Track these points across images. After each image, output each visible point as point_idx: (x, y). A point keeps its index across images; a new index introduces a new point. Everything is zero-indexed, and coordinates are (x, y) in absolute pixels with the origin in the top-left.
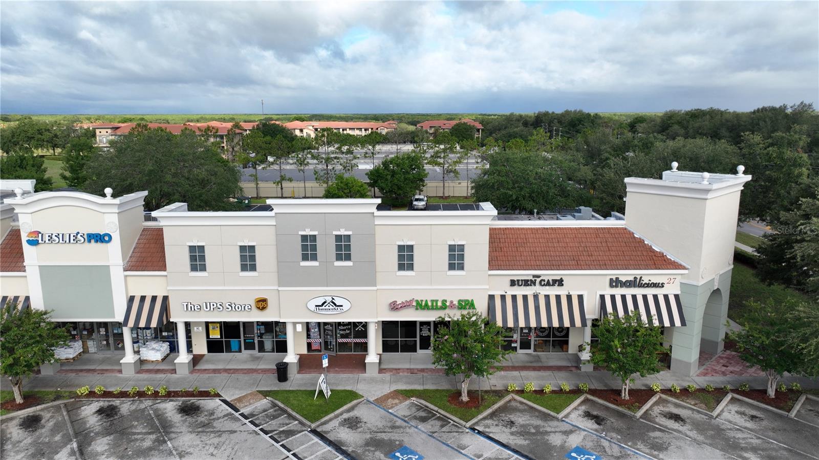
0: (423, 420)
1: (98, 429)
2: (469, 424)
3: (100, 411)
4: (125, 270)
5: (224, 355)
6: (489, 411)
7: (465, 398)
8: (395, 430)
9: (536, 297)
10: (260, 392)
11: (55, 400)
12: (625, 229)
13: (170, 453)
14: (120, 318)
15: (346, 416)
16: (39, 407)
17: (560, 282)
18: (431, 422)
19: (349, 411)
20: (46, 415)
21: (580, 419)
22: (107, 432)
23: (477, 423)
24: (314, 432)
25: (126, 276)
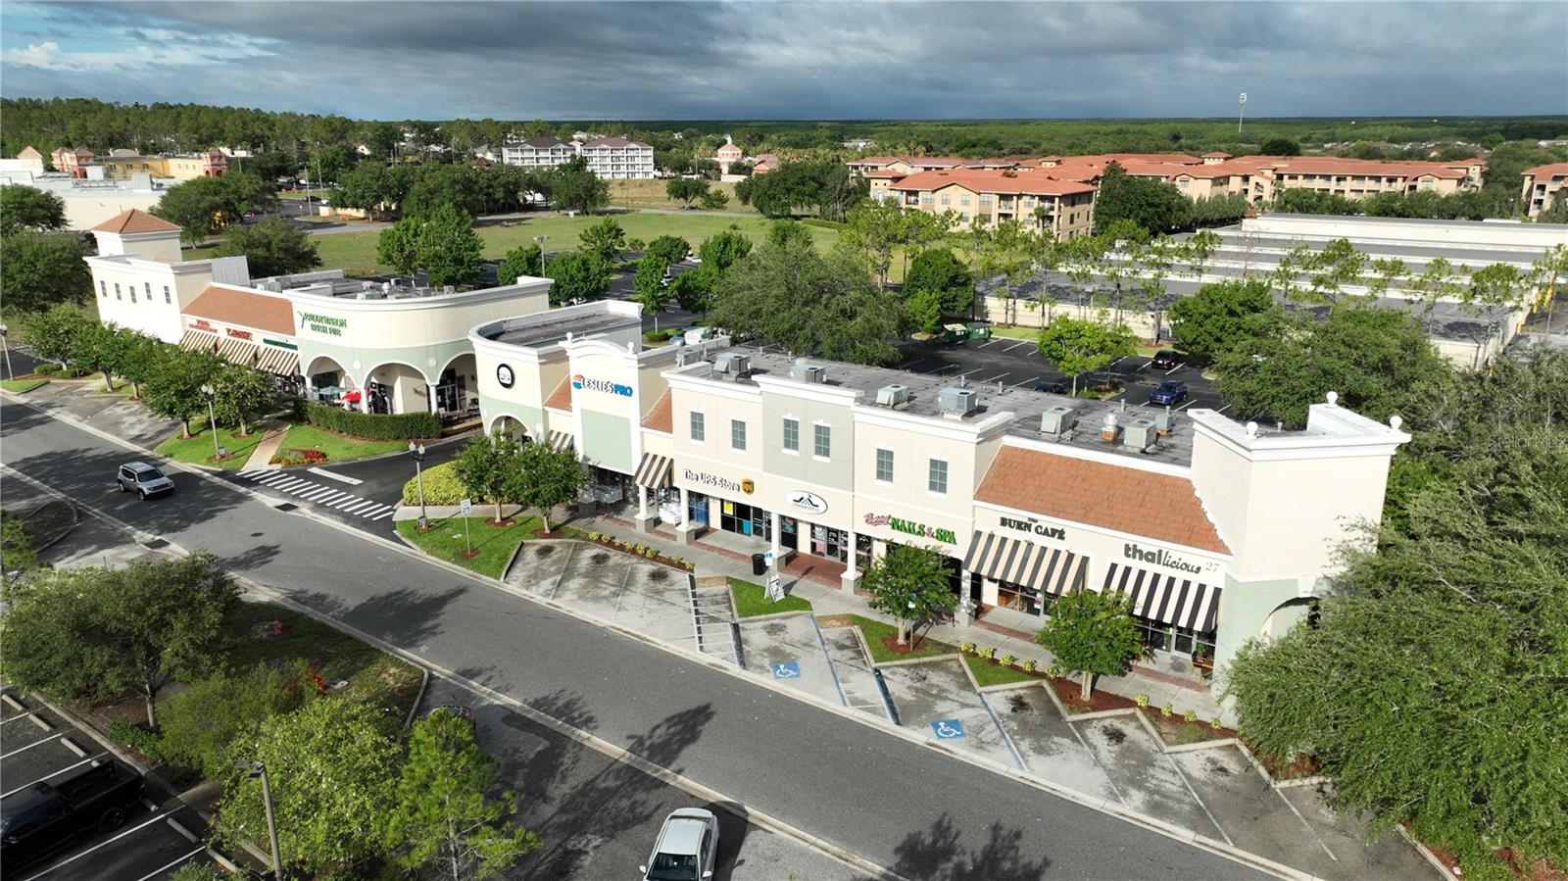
0: (841, 647)
1: (583, 570)
2: (874, 665)
3: (595, 557)
4: (642, 426)
5: (734, 535)
6: (915, 661)
7: (901, 641)
8: (807, 649)
9: (1030, 545)
10: (728, 578)
11: (573, 537)
12: (1189, 481)
13: (614, 606)
14: (633, 474)
15: (775, 622)
16: (557, 540)
17: (1061, 535)
18: (845, 652)
19: (783, 618)
20: (558, 548)
21: (1003, 700)
22: (586, 575)
23: (887, 667)
24: (736, 627)
25: (642, 433)
